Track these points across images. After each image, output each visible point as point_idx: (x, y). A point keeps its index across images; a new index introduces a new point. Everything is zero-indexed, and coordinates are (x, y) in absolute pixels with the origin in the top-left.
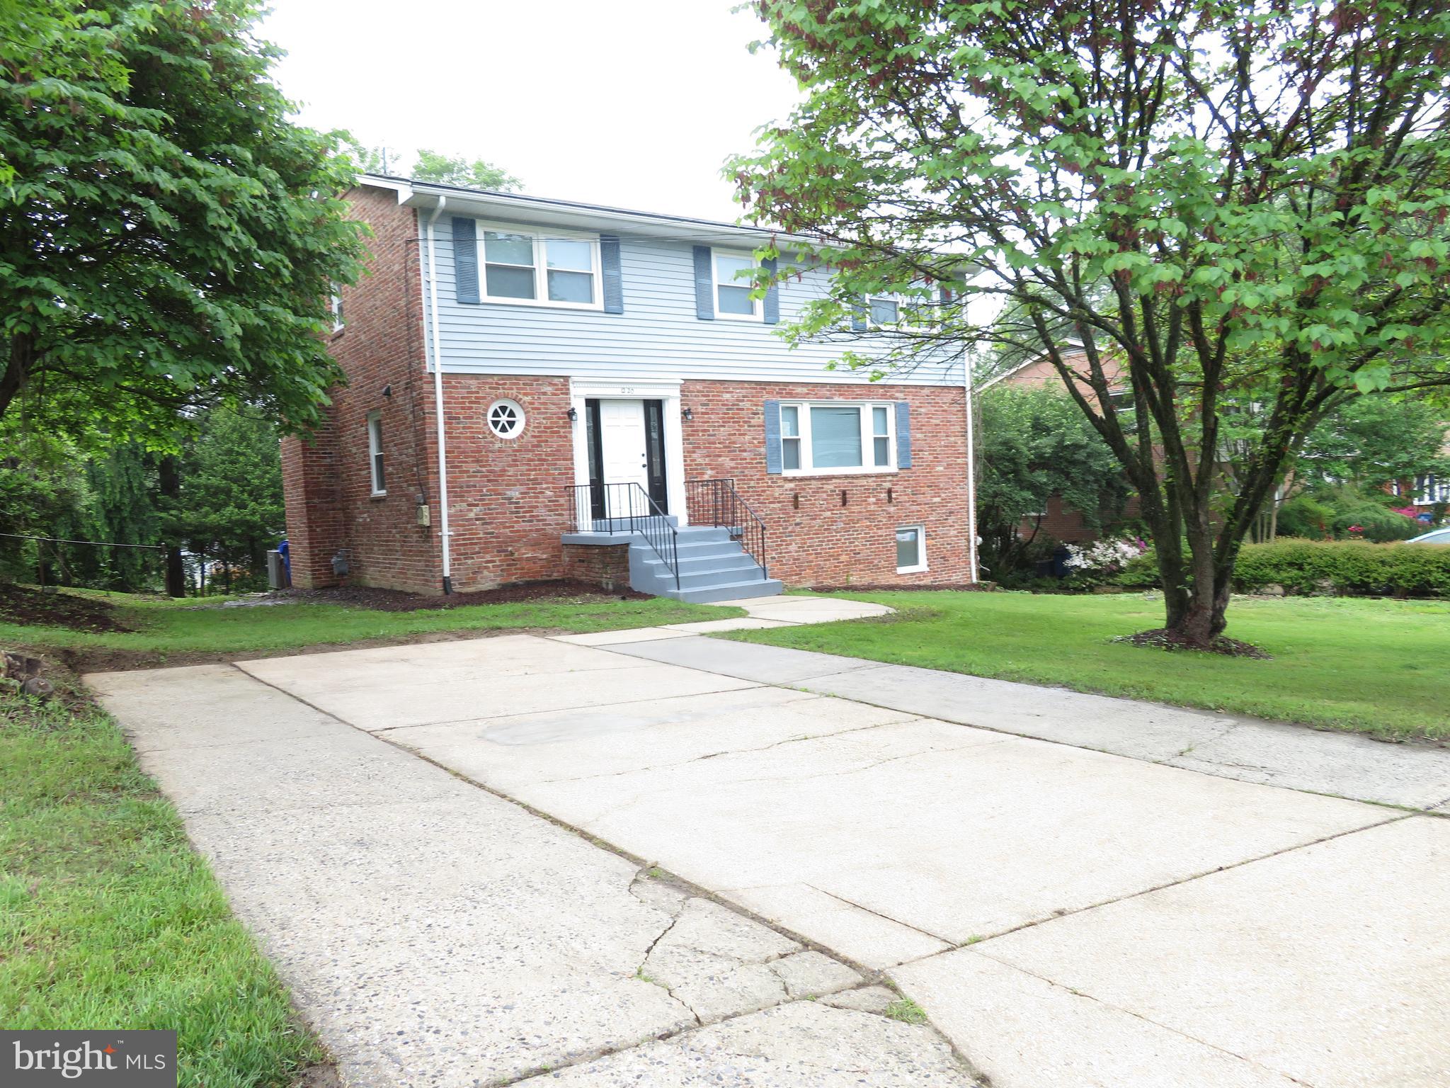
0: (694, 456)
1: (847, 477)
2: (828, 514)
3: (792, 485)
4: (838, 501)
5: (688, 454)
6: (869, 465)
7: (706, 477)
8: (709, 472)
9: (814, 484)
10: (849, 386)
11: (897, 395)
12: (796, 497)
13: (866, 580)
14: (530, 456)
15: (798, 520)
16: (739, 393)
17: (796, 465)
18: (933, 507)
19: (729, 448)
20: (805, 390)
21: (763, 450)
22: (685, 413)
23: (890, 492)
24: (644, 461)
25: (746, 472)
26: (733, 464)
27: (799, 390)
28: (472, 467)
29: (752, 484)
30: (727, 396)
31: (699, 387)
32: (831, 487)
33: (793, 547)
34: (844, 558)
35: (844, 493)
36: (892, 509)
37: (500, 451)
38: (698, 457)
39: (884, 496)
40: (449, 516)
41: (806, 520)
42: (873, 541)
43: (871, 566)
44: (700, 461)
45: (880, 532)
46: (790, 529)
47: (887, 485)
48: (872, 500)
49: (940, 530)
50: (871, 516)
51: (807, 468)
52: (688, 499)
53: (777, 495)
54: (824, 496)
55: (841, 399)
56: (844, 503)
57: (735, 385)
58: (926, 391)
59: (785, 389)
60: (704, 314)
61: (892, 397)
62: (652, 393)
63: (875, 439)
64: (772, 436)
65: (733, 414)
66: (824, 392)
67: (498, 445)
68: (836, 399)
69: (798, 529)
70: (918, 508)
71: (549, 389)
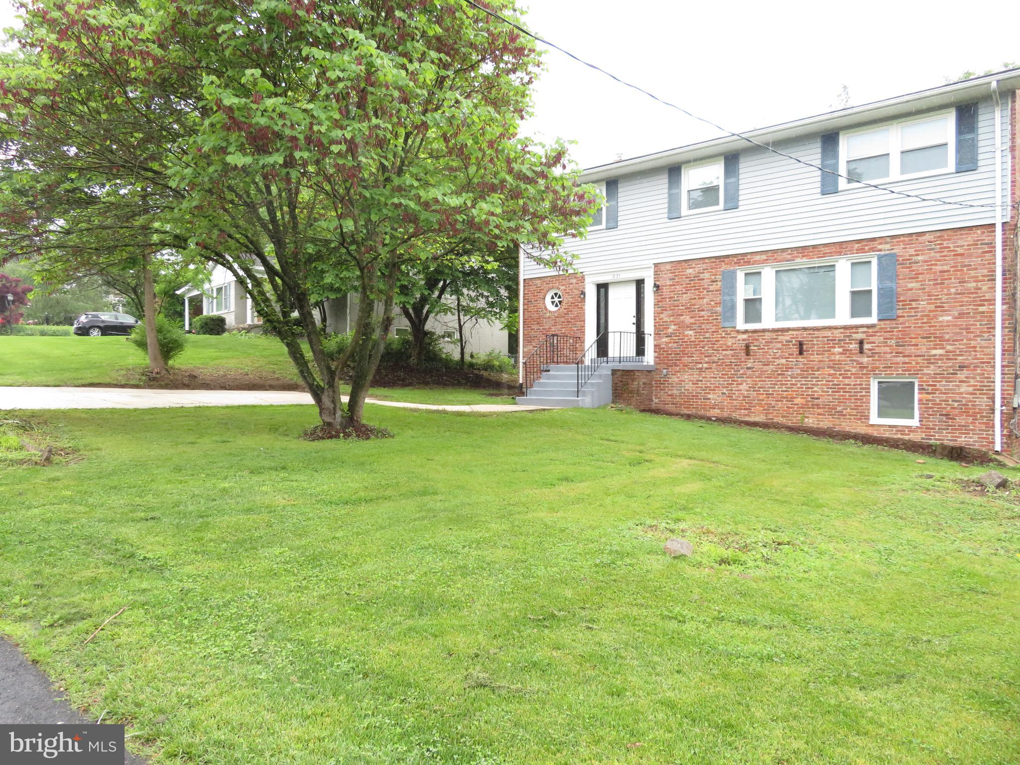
0: (662, 316)
1: (805, 329)
2: (784, 361)
3: (745, 336)
4: (796, 351)
5: (657, 315)
6: (843, 316)
7: (670, 331)
8: (673, 327)
9: (768, 335)
10: (814, 247)
11: (880, 247)
12: (747, 347)
13: (825, 423)
14: (563, 320)
15: (749, 365)
16: (701, 266)
17: (758, 319)
18: (930, 361)
19: (689, 309)
20: (764, 257)
21: (719, 309)
22: (657, 286)
23: (861, 343)
24: (634, 320)
25: (703, 326)
26: (692, 321)
27: (758, 258)
28: (536, 327)
29: (707, 335)
30: (690, 271)
31: (668, 267)
32: (788, 338)
33: (744, 387)
34: (798, 401)
35: (801, 344)
36: (865, 360)
37: (549, 318)
38: (665, 317)
39: (854, 346)
40: (524, 352)
41: (758, 365)
42: (837, 388)
43: (831, 410)
44: (666, 319)
45: (847, 381)
46: (742, 371)
47: (860, 336)
48: (838, 350)
49: (942, 385)
50: (835, 365)
51: (769, 320)
52: (655, 346)
53: (730, 344)
54: (779, 345)
55: (805, 260)
56: (801, 353)
57: (697, 262)
58: (927, 237)
59: (742, 259)
60: (674, 214)
61: (873, 249)
62: (638, 275)
63: (853, 293)
64: (727, 298)
65: (695, 284)
66: (785, 255)
67: (548, 314)
68: (798, 260)
69: (749, 372)
70: (907, 360)
71: (574, 281)
